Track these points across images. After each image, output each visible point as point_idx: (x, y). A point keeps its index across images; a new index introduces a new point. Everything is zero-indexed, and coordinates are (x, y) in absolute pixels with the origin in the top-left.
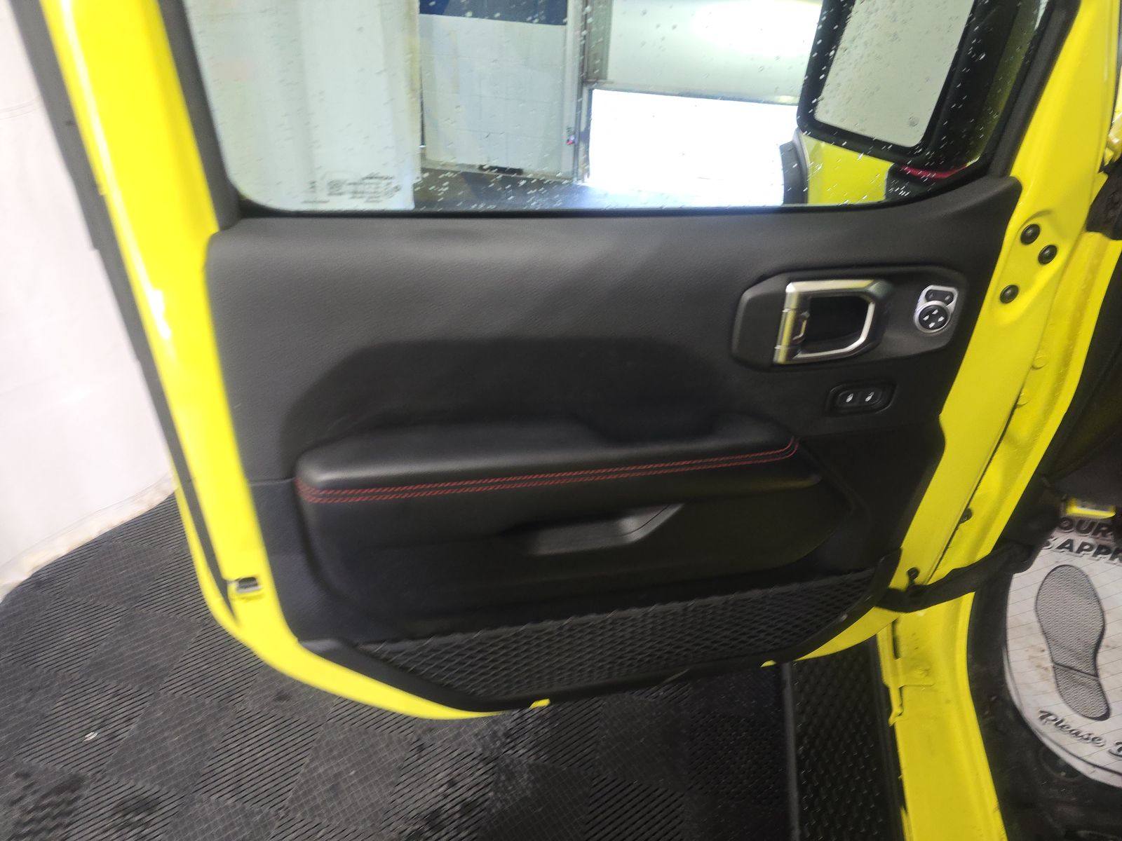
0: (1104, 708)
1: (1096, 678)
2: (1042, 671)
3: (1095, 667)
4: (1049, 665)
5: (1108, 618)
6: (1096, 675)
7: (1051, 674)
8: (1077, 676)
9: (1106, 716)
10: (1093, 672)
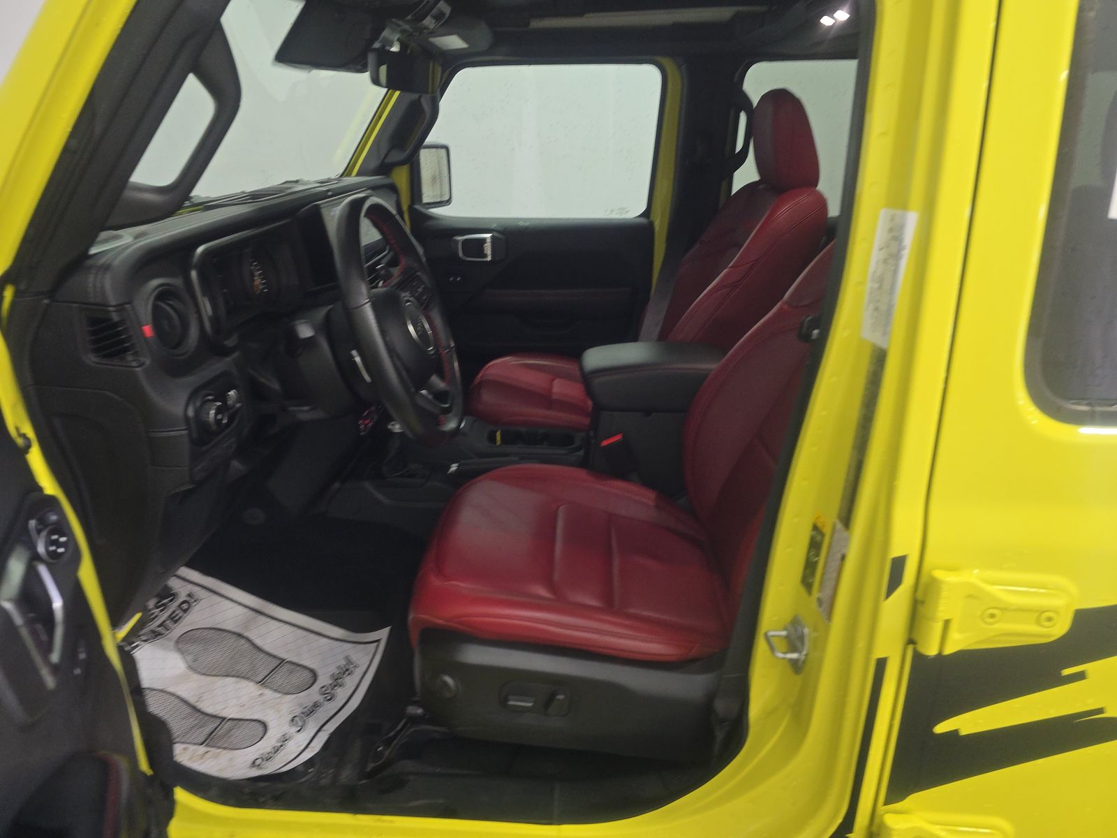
0: (257, 725)
1: (226, 720)
2: (208, 755)
3: (215, 717)
4: (202, 749)
5: (171, 689)
6: (224, 719)
7: (213, 750)
8: (220, 732)
9: (264, 726)
10: (218, 722)
